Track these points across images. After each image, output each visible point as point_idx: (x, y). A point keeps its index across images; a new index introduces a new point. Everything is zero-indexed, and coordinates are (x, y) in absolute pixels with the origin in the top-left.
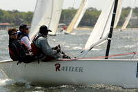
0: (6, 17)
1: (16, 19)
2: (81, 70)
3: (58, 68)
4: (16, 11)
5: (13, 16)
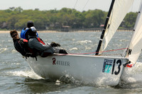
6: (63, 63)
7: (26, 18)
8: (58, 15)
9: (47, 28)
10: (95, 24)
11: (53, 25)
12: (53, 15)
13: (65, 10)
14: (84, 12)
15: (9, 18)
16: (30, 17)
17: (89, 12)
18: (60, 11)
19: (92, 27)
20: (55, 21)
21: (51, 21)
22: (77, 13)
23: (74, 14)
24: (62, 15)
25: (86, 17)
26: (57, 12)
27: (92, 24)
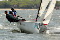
7: (24, 3)
9: (33, 8)
11: (36, 7)
15: (17, 3)
16: (26, 3)
20: (37, 5)
21: (35, 5)
26: (37, 1)
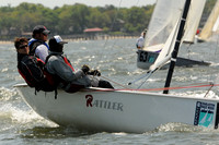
0: (94, 18)
1: (112, 19)
2: (120, 108)
3: (89, 102)
4: (112, 7)
5: (106, 16)
6: (108, 105)
8: (14, 15)
10: (75, 28)
11: (6, 32)
12: (6, 16)
13: (24, 6)
14: (56, 8)
17: (65, 8)
18: (18, 8)
19: (71, 33)
21: (3, 25)
22: (45, 11)
23: (40, 13)
24: (20, 14)
25: (61, 16)
26: (12, 10)
27: (71, 29)
